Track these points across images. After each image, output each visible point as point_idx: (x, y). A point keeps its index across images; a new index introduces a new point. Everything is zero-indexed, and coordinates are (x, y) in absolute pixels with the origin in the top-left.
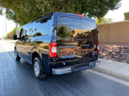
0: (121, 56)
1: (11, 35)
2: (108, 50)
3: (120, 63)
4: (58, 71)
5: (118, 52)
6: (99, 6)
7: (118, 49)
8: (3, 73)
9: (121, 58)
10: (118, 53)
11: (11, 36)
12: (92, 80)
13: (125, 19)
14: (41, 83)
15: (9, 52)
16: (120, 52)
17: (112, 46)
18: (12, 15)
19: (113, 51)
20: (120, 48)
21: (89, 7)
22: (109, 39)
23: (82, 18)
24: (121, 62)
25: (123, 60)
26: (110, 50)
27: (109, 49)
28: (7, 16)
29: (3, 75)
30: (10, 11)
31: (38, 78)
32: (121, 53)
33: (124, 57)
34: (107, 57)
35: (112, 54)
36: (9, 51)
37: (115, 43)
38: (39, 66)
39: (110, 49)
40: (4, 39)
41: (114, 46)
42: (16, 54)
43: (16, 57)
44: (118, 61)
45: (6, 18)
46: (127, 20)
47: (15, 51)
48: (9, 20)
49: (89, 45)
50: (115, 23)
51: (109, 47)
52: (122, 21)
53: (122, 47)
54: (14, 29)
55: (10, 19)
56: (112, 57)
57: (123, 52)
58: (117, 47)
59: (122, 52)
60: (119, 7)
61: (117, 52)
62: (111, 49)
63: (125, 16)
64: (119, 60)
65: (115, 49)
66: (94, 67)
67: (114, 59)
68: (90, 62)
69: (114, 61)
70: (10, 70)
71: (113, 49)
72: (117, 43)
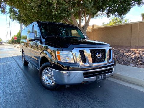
8: (5, 83)
11: (15, 40)
15: (13, 57)
17: (138, 50)
18: (16, 15)
19: (141, 56)
22: (131, 42)
27: (134, 54)
28: (11, 16)
30: (14, 10)
39: (136, 54)
40: (8, 43)
41: (140, 49)
45: (10, 18)
48: (13, 21)
51: (134, 51)
54: (18, 33)
55: (14, 19)
70: (14, 80)
72: (142, 46)
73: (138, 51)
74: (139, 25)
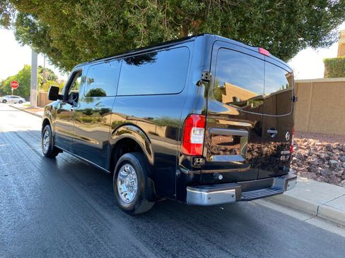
0: (332, 168)
1: (14, 87)
2: (296, 150)
3: (332, 186)
4: (201, 196)
5: (323, 157)
6: (284, 32)
7: (322, 149)
8: (21, 189)
9: (333, 172)
10: (323, 160)
11: (12, 89)
12: (274, 227)
13: (325, 75)
14: (141, 226)
15: (15, 133)
16: (328, 159)
17: (306, 141)
19: (310, 154)
20: (328, 148)
21: (257, 33)
23: (267, 59)
24: (335, 183)
25: (339, 179)
26: (300, 150)
27: (298, 148)
28: (18, 33)
29: (22, 196)
30: (29, 20)
31: (130, 212)
32: (333, 162)
33: (342, 171)
34: (294, 169)
35: (309, 163)
36: (15, 130)
37: (311, 133)
38: (135, 177)
39: (301, 148)
41: (311, 140)
42: (47, 140)
43: (47, 148)
44: (325, 181)
46: (331, 77)
47: (43, 131)
48: (23, 45)
49: (276, 132)
50: (313, 83)
51: (298, 143)
52: (318, 79)
53: (334, 145)
55: (25, 41)
56: (309, 170)
57: (337, 157)
58: (320, 143)
59: (334, 159)
60: (333, 40)
61: (320, 158)
62: (303, 149)
63: (325, 66)
64: (329, 179)
65: (316, 150)
66: (285, 193)
67: (315, 176)
68: (275, 179)
69: (315, 179)
71: (309, 148)
72: (316, 134)
73: (306, 143)
74: (313, 88)
